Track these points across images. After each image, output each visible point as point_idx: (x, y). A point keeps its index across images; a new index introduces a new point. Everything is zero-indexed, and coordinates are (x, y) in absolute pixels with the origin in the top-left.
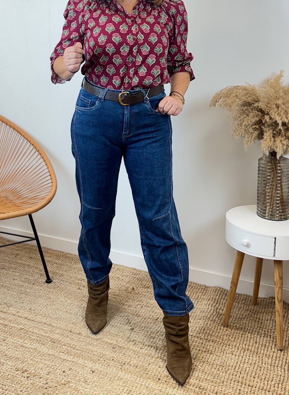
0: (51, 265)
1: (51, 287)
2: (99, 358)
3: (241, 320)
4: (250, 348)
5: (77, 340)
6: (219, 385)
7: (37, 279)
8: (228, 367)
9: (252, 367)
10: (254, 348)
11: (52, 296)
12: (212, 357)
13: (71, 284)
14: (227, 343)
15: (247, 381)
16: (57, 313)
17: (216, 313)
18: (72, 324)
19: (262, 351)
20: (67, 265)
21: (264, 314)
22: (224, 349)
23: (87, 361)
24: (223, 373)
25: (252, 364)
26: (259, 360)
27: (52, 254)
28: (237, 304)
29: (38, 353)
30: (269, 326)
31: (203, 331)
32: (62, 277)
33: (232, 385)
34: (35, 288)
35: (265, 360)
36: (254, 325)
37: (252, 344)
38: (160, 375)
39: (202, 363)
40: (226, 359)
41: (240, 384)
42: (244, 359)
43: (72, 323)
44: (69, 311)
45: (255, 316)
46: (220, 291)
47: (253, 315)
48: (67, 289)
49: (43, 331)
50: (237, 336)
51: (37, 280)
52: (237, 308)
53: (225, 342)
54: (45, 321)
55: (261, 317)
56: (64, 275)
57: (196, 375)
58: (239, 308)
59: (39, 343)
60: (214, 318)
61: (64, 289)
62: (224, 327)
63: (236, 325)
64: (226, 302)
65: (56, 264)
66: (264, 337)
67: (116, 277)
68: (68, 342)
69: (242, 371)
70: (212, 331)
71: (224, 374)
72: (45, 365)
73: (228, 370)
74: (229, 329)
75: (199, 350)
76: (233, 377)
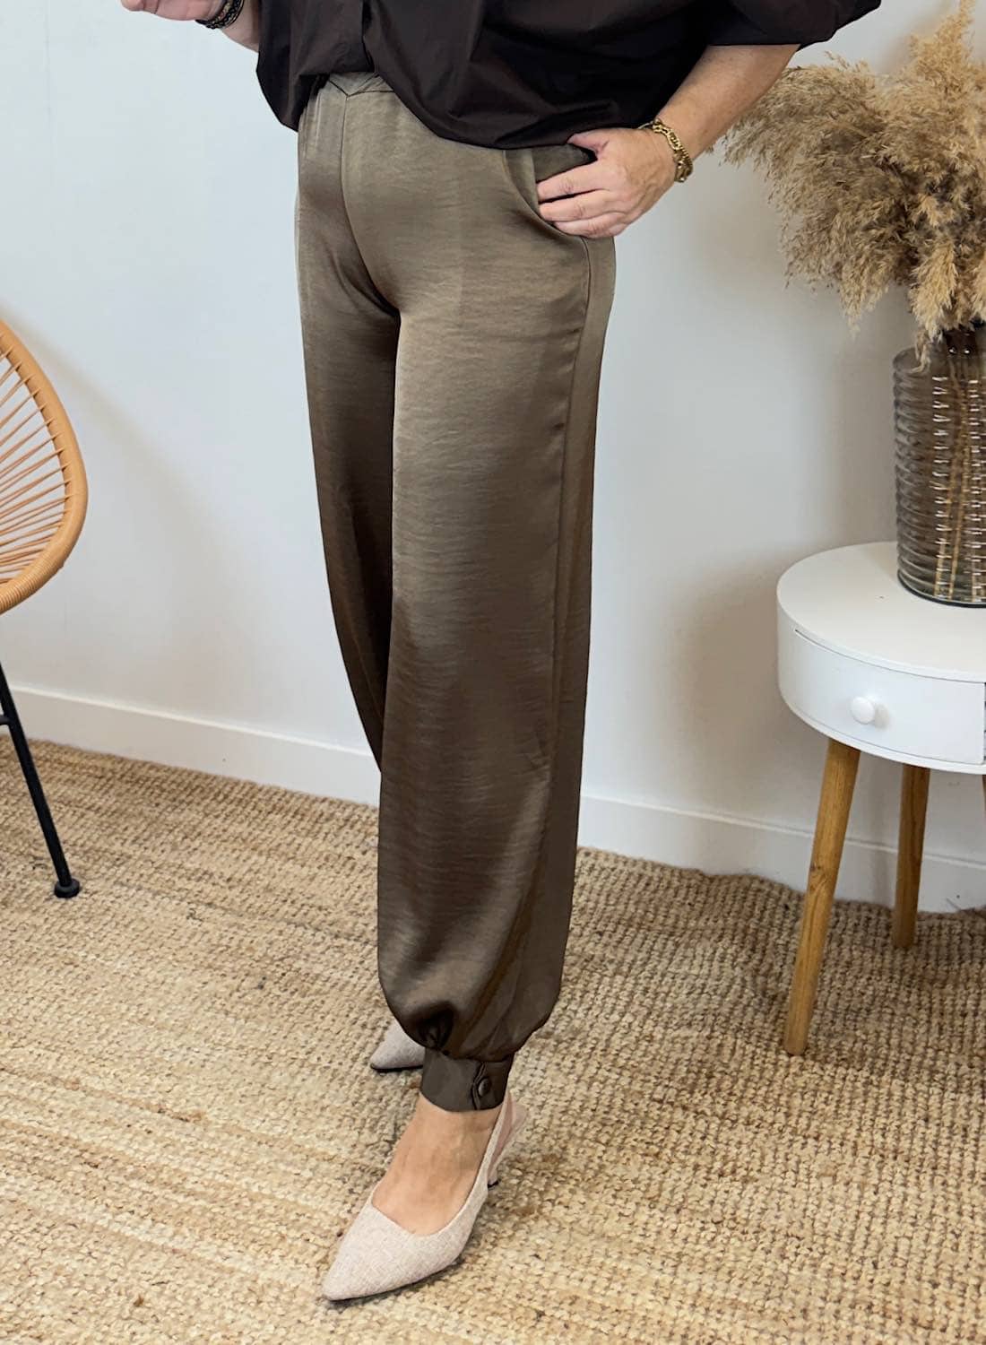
0: (75, 818)
1: (78, 915)
2: (283, 1230)
3: (855, 1021)
4: (905, 1144)
5: (188, 1148)
6: (792, 1330)
7: (21, 882)
8: (821, 1241)
9: (923, 1237)
10: (921, 1143)
11: (82, 954)
12: (751, 1198)
13: (158, 897)
14: (809, 1126)
15: (903, 1301)
16: (103, 1031)
17: (754, 992)
18: (168, 1075)
19: (955, 1155)
20: (141, 813)
21: (949, 988)
22: (796, 1158)
23: (232, 1248)
24: (800, 1270)
25: (920, 1223)
26: (947, 1200)
27: (78, 769)
28: (834, 945)
29: (26, 1220)
30: (973, 1042)
31: (708, 1084)
32: (123, 868)
33: (843, 1324)
34: (11, 919)
35: (971, 1198)
36: (910, 1037)
37: (911, 1127)
38: (544, 1293)
39: (713, 1228)
40: (810, 1200)
41: (877, 1319)
42: (883, 1199)
43: (168, 1072)
44: (153, 1020)
45: (913, 998)
46: (761, 896)
47: (904, 994)
48: (143, 919)
49: (46, 1113)
50: (846, 1095)
51: (19, 887)
52: (836, 965)
53: (797, 1123)
54: (54, 1067)
55: (936, 1001)
56: (130, 857)
57: (690, 1285)
58: (843, 963)
59: (29, 1171)
60: (748, 1018)
61: (132, 921)
62: (790, 1055)
63: (840, 1044)
64: (788, 942)
65: (97, 811)
66: (956, 1091)
67: (340, 856)
68: (152, 1158)
69: (880, 1255)
70: (741, 1081)
71: (807, 1272)
72: (56, 1274)
73: (824, 1254)
74: (812, 1063)
75: (696, 1167)
76: (846, 1285)
